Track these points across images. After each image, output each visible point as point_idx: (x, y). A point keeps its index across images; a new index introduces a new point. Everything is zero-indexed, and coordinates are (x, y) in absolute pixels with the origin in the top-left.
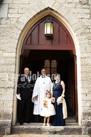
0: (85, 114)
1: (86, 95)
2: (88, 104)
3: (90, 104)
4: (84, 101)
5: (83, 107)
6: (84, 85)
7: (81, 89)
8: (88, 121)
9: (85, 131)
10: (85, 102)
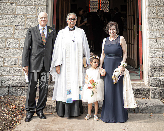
0: (154, 69)
1: (156, 40)
2: (159, 54)
3: (162, 53)
4: (152, 48)
5: (151, 58)
6: (154, 25)
7: (148, 31)
8: (159, 78)
9: (154, 93)
10: (154, 51)
